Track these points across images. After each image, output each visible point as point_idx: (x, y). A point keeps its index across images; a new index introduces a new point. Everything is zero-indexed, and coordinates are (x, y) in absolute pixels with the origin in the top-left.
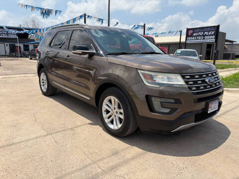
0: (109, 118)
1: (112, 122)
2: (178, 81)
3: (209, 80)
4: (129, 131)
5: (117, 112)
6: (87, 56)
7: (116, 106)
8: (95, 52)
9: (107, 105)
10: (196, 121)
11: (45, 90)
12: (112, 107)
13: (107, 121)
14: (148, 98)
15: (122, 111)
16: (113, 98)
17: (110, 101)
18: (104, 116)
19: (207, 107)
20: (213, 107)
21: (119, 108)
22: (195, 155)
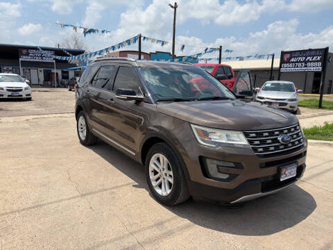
0: (157, 180)
1: (160, 186)
2: (240, 140)
3: (283, 139)
4: (180, 199)
5: (166, 174)
6: (133, 102)
7: (165, 167)
8: (142, 97)
9: (155, 164)
10: (263, 191)
11: (83, 139)
12: (161, 167)
13: (154, 184)
14: (202, 160)
15: (171, 173)
16: (161, 156)
17: (158, 159)
18: (151, 177)
19: (278, 174)
21: (169, 169)
22: (260, 235)
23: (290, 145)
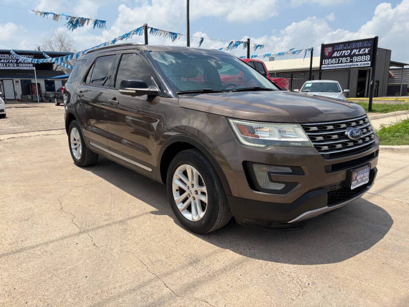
0: (184, 202)
1: (189, 209)
2: (297, 136)
3: (352, 134)
4: (219, 223)
5: (196, 192)
6: (145, 97)
7: (195, 182)
8: (157, 90)
9: (181, 180)
10: (329, 204)
11: (78, 158)
12: (189, 183)
13: (181, 206)
14: (247, 167)
15: (204, 189)
16: (189, 168)
17: (185, 173)
18: (175, 199)
19: (348, 180)
20: (360, 178)
21: (200, 184)
22: (329, 262)
23: (361, 141)
